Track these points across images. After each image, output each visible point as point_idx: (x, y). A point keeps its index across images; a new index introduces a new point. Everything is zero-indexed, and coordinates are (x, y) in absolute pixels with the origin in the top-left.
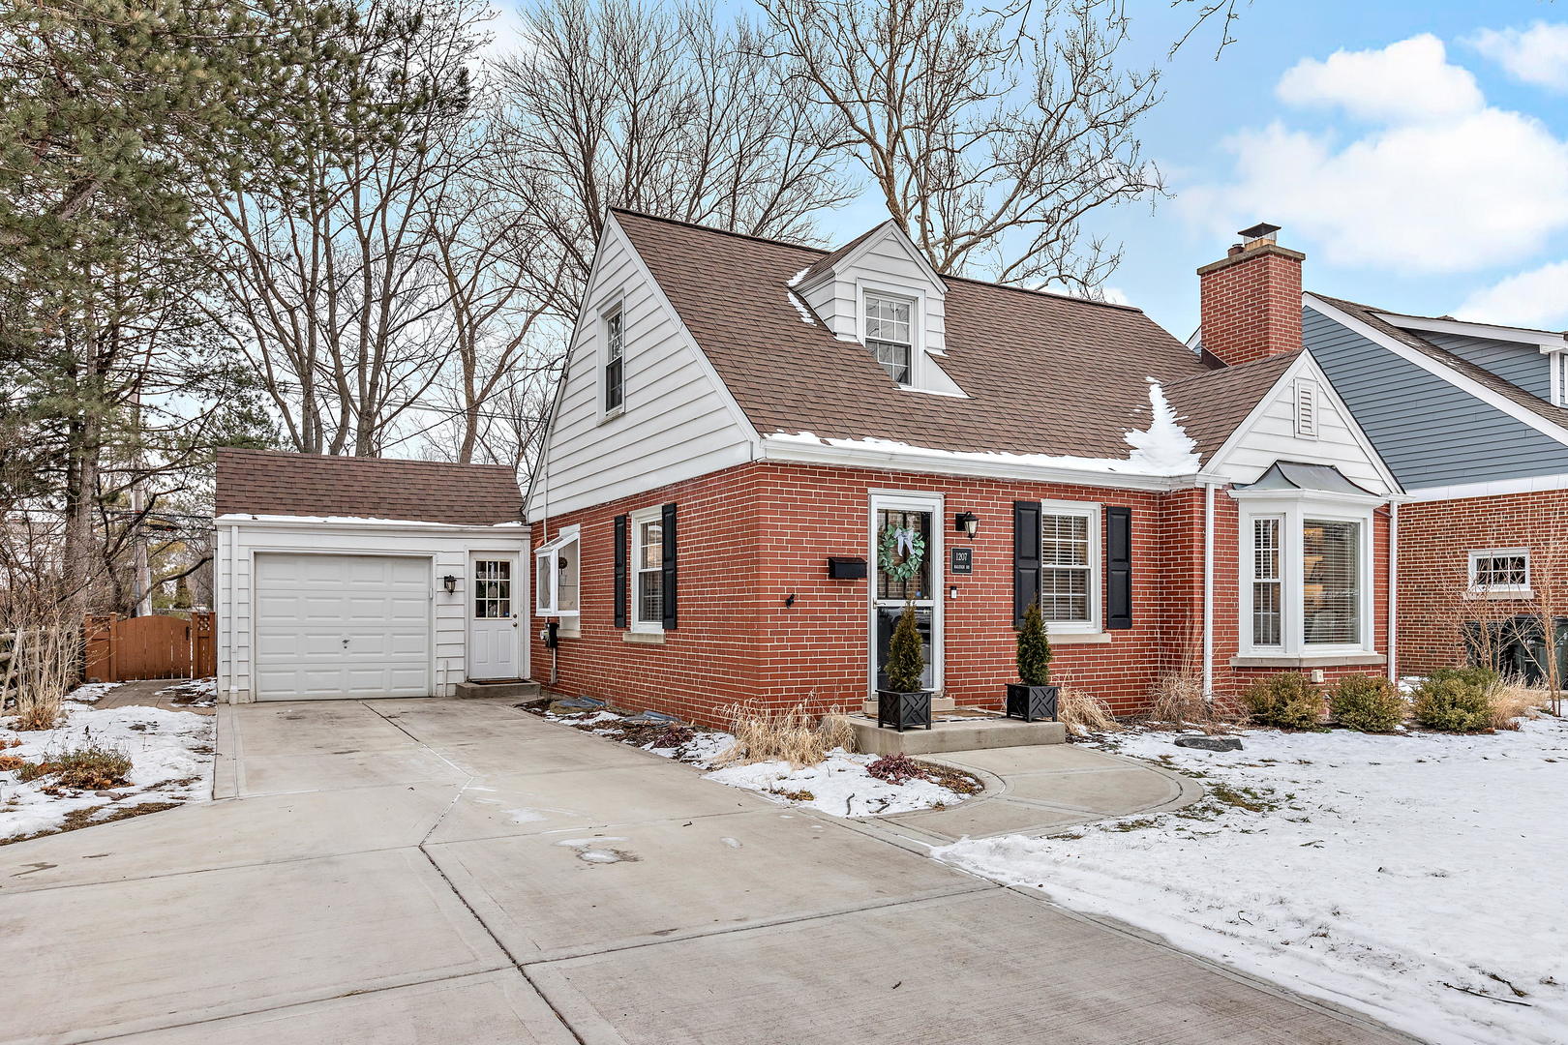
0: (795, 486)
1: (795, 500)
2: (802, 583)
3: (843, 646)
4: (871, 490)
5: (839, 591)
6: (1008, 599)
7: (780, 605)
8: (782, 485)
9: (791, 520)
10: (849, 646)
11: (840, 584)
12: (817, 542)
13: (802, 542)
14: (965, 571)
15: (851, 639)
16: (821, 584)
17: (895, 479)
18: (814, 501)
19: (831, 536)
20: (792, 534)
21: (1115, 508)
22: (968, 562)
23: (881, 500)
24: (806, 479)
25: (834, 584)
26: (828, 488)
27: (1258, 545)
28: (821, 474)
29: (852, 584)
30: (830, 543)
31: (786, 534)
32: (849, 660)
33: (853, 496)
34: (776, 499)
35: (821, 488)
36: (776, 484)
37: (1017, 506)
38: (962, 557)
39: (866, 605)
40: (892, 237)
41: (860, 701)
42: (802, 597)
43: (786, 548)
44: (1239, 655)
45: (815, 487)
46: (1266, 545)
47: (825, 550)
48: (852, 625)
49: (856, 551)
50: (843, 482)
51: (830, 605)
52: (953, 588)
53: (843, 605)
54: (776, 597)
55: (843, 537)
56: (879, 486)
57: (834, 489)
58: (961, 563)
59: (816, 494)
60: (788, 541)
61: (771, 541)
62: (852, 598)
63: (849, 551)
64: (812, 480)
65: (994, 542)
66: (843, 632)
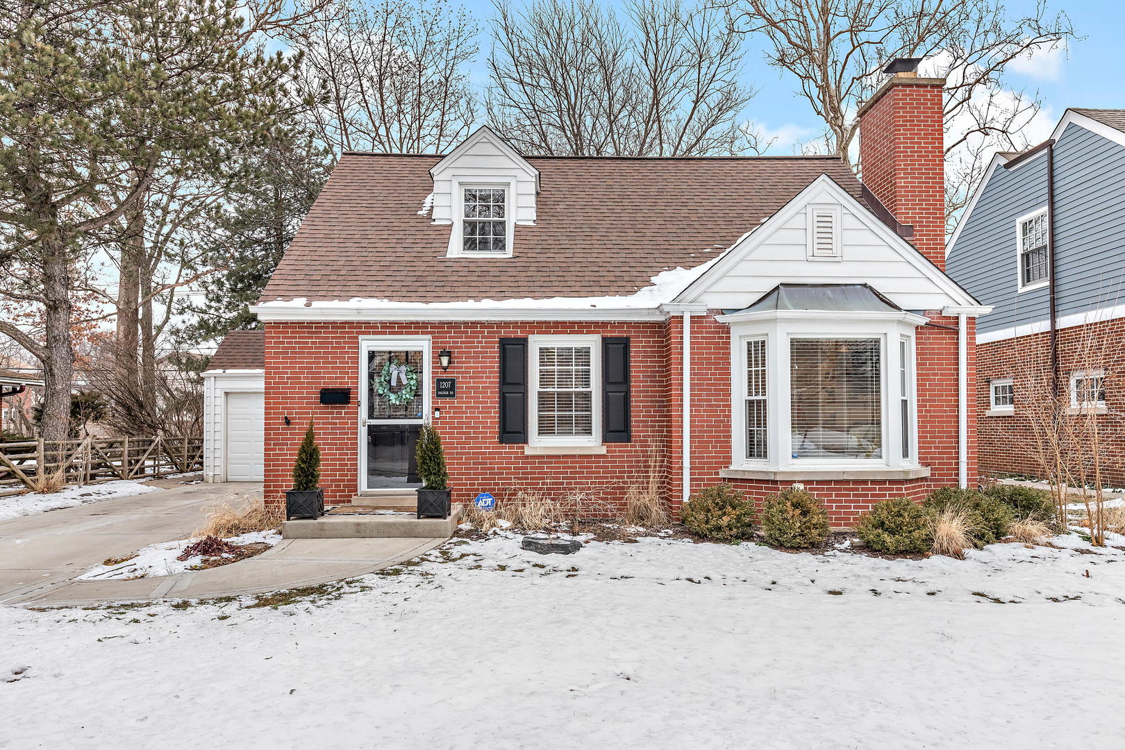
0: (295, 338)
1: (295, 348)
2: (299, 408)
3: (336, 454)
4: (360, 337)
5: (333, 413)
6: (494, 417)
7: (281, 424)
8: (283, 338)
9: (291, 363)
10: (340, 454)
11: (332, 408)
12: (312, 378)
13: (300, 378)
14: (449, 396)
15: (343, 449)
16: (316, 408)
17: (382, 327)
18: (311, 348)
19: (324, 373)
20: (291, 373)
21: (611, 338)
22: (452, 388)
23: (367, 344)
24: (304, 332)
25: (328, 408)
26: (323, 338)
27: (750, 365)
28: (316, 327)
29: (344, 408)
30: (324, 378)
31: (287, 373)
32: (340, 465)
33: (345, 343)
34: (279, 348)
35: (316, 338)
36: (279, 338)
37: (504, 343)
38: (445, 385)
39: (357, 423)
40: (484, 140)
41: (351, 496)
42: (299, 418)
43: (287, 383)
44: (732, 468)
45: (311, 338)
46: (757, 365)
47: (320, 383)
48: (344, 439)
49: (347, 383)
50: (336, 332)
51: (323, 423)
52: (437, 409)
53: (336, 423)
54: (279, 419)
55: (336, 373)
56: (369, 333)
57: (328, 338)
58: (445, 390)
59: (312, 343)
60: (288, 378)
61: (275, 378)
62: (344, 418)
63: (341, 383)
64: (308, 333)
65: (479, 372)
66: (336, 444)
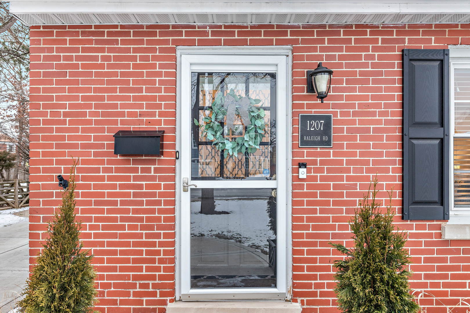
0: (77, 50)
1: (76, 66)
2: (84, 162)
3: (140, 236)
4: (180, 50)
5: (136, 170)
6: (393, 178)
7: (53, 187)
8: (59, 50)
9: (70, 90)
10: (148, 236)
11: (135, 162)
12: (104, 114)
13: (84, 114)
14: (322, 143)
15: (151, 228)
16: (110, 162)
17: (214, 33)
18: (102, 66)
19: (123, 106)
20: (71, 106)
22: (326, 131)
23: (190, 60)
24: (90, 42)
25: (128, 162)
26: (120, 50)
28: (110, 34)
29: (153, 162)
30: (122, 114)
31: (64, 106)
32: (148, 253)
33: (155, 58)
34: (51, 66)
35: (110, 50)
36: (51, 50)
37: (407, 57)
38: (314, 125)
39: (174, 187)
41: (164, 303)
42: (84, 178)
43: (64, 122)
45: (102, 50)
47: (116, 122)
48: (153, 211)
49: (159, 122)
50: (141, 42)
51: (122, 187)
52: (302, 165)
53: (140, 187)
54: (51, 178)
55: (141, 106)
56: (191, 43)
57: (128, 50)
58: (316, 133)
59: (104, 58)
60: (66, 114)
61: (45, 114)
62: (153, 178)
63: (149, 122)
64: (97, 42)
65: (368, 106)
66: (141, 219)
